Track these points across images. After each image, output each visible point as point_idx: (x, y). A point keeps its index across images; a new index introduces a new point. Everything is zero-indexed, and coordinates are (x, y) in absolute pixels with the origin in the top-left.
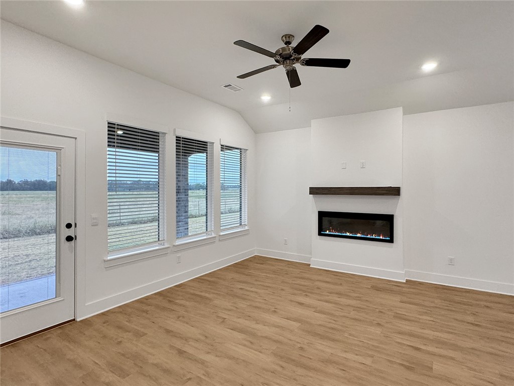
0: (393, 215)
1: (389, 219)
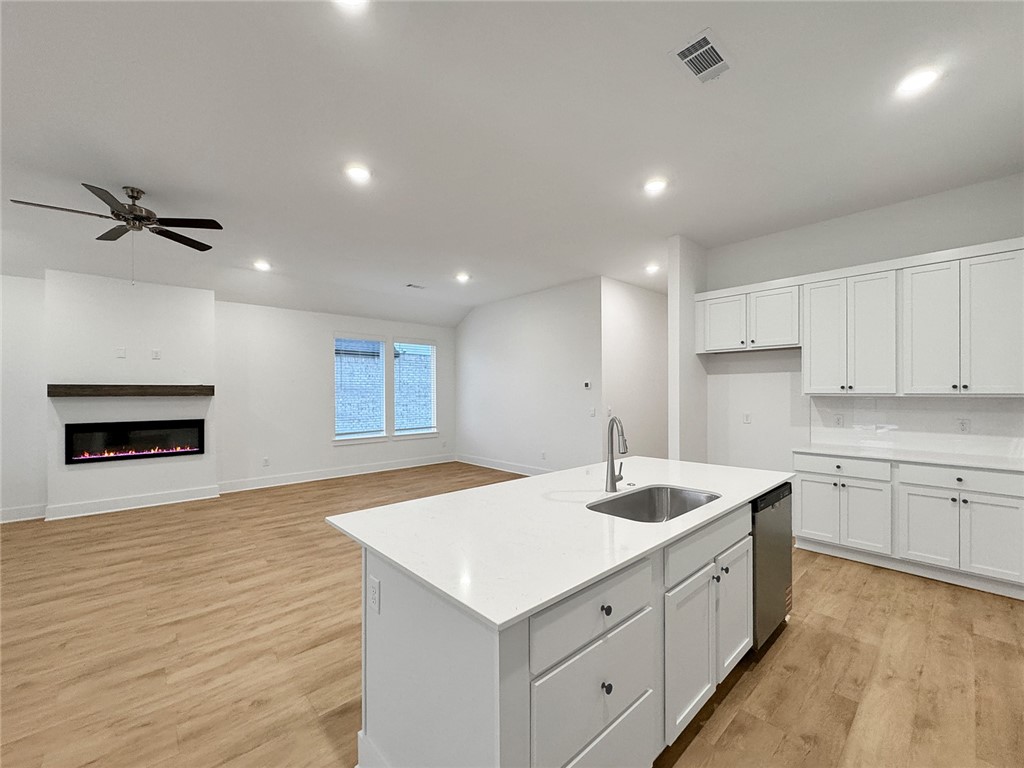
0: (204, 420)
1: (198, 425)
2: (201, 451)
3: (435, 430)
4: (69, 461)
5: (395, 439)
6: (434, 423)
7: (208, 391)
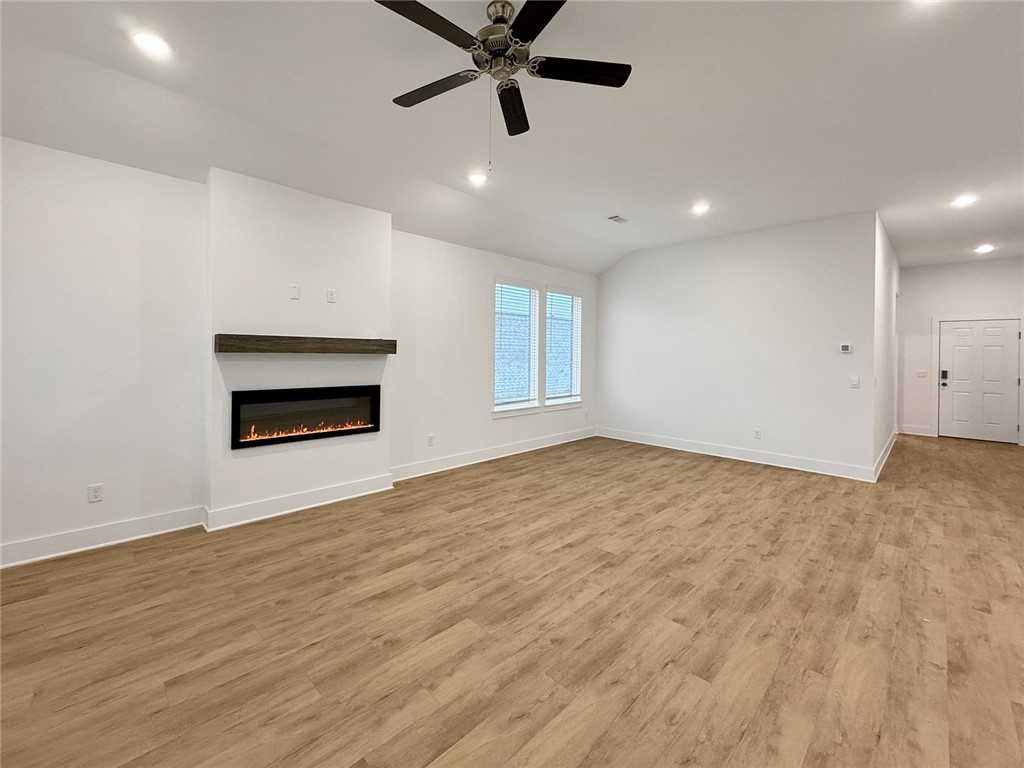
0: (379, 386)
1: (371, 394)
2: (376, 428)
3: (579, 399)
4: (236, 444)
5: (547, 409)
6: (577, 390)
7: (389, 347)
